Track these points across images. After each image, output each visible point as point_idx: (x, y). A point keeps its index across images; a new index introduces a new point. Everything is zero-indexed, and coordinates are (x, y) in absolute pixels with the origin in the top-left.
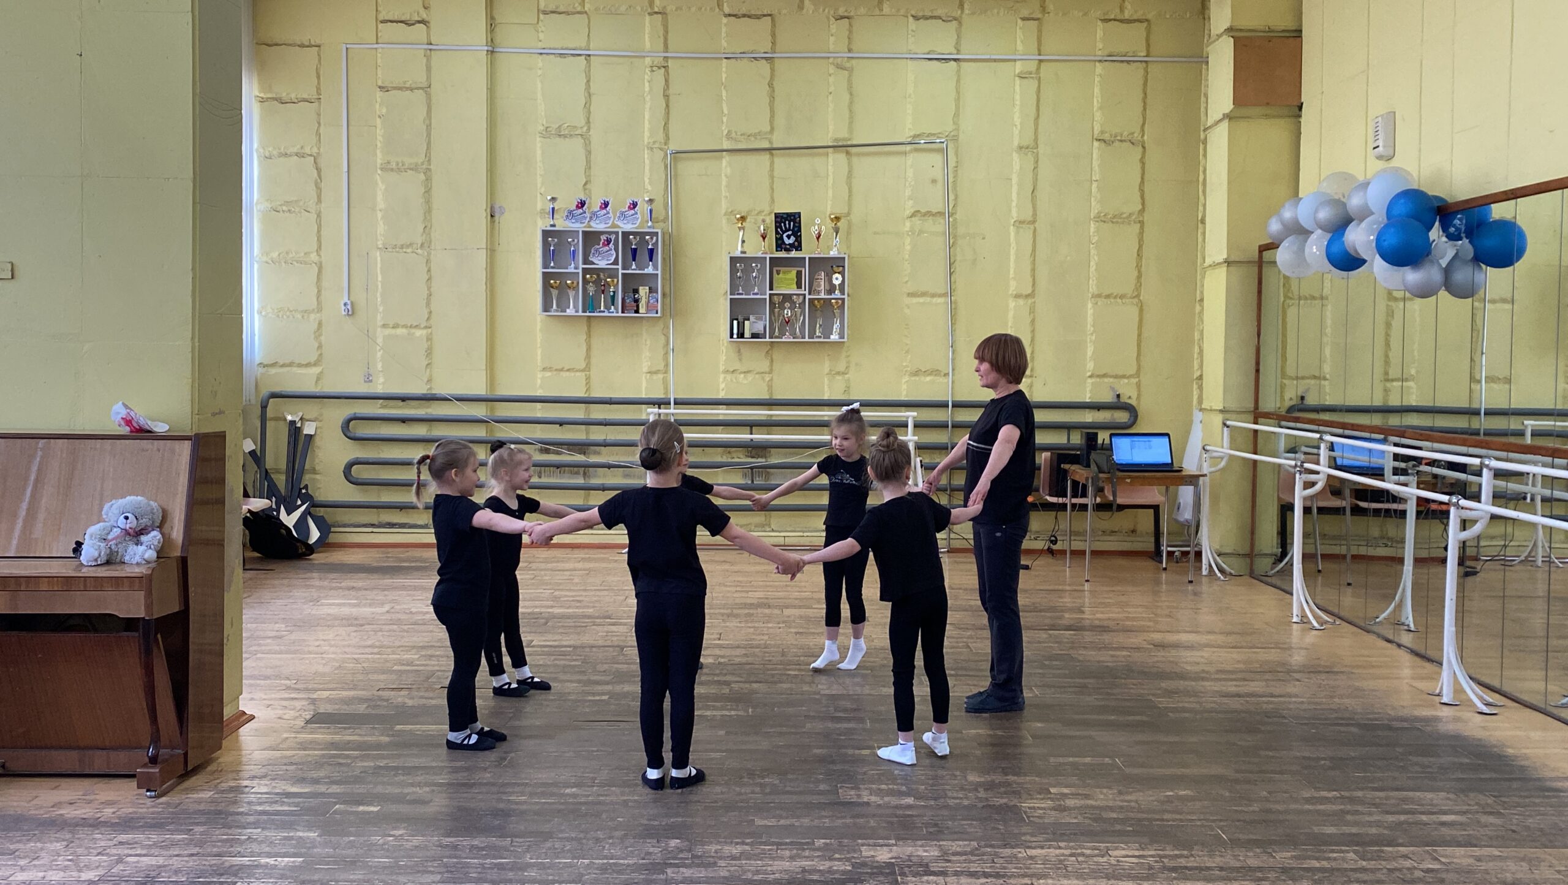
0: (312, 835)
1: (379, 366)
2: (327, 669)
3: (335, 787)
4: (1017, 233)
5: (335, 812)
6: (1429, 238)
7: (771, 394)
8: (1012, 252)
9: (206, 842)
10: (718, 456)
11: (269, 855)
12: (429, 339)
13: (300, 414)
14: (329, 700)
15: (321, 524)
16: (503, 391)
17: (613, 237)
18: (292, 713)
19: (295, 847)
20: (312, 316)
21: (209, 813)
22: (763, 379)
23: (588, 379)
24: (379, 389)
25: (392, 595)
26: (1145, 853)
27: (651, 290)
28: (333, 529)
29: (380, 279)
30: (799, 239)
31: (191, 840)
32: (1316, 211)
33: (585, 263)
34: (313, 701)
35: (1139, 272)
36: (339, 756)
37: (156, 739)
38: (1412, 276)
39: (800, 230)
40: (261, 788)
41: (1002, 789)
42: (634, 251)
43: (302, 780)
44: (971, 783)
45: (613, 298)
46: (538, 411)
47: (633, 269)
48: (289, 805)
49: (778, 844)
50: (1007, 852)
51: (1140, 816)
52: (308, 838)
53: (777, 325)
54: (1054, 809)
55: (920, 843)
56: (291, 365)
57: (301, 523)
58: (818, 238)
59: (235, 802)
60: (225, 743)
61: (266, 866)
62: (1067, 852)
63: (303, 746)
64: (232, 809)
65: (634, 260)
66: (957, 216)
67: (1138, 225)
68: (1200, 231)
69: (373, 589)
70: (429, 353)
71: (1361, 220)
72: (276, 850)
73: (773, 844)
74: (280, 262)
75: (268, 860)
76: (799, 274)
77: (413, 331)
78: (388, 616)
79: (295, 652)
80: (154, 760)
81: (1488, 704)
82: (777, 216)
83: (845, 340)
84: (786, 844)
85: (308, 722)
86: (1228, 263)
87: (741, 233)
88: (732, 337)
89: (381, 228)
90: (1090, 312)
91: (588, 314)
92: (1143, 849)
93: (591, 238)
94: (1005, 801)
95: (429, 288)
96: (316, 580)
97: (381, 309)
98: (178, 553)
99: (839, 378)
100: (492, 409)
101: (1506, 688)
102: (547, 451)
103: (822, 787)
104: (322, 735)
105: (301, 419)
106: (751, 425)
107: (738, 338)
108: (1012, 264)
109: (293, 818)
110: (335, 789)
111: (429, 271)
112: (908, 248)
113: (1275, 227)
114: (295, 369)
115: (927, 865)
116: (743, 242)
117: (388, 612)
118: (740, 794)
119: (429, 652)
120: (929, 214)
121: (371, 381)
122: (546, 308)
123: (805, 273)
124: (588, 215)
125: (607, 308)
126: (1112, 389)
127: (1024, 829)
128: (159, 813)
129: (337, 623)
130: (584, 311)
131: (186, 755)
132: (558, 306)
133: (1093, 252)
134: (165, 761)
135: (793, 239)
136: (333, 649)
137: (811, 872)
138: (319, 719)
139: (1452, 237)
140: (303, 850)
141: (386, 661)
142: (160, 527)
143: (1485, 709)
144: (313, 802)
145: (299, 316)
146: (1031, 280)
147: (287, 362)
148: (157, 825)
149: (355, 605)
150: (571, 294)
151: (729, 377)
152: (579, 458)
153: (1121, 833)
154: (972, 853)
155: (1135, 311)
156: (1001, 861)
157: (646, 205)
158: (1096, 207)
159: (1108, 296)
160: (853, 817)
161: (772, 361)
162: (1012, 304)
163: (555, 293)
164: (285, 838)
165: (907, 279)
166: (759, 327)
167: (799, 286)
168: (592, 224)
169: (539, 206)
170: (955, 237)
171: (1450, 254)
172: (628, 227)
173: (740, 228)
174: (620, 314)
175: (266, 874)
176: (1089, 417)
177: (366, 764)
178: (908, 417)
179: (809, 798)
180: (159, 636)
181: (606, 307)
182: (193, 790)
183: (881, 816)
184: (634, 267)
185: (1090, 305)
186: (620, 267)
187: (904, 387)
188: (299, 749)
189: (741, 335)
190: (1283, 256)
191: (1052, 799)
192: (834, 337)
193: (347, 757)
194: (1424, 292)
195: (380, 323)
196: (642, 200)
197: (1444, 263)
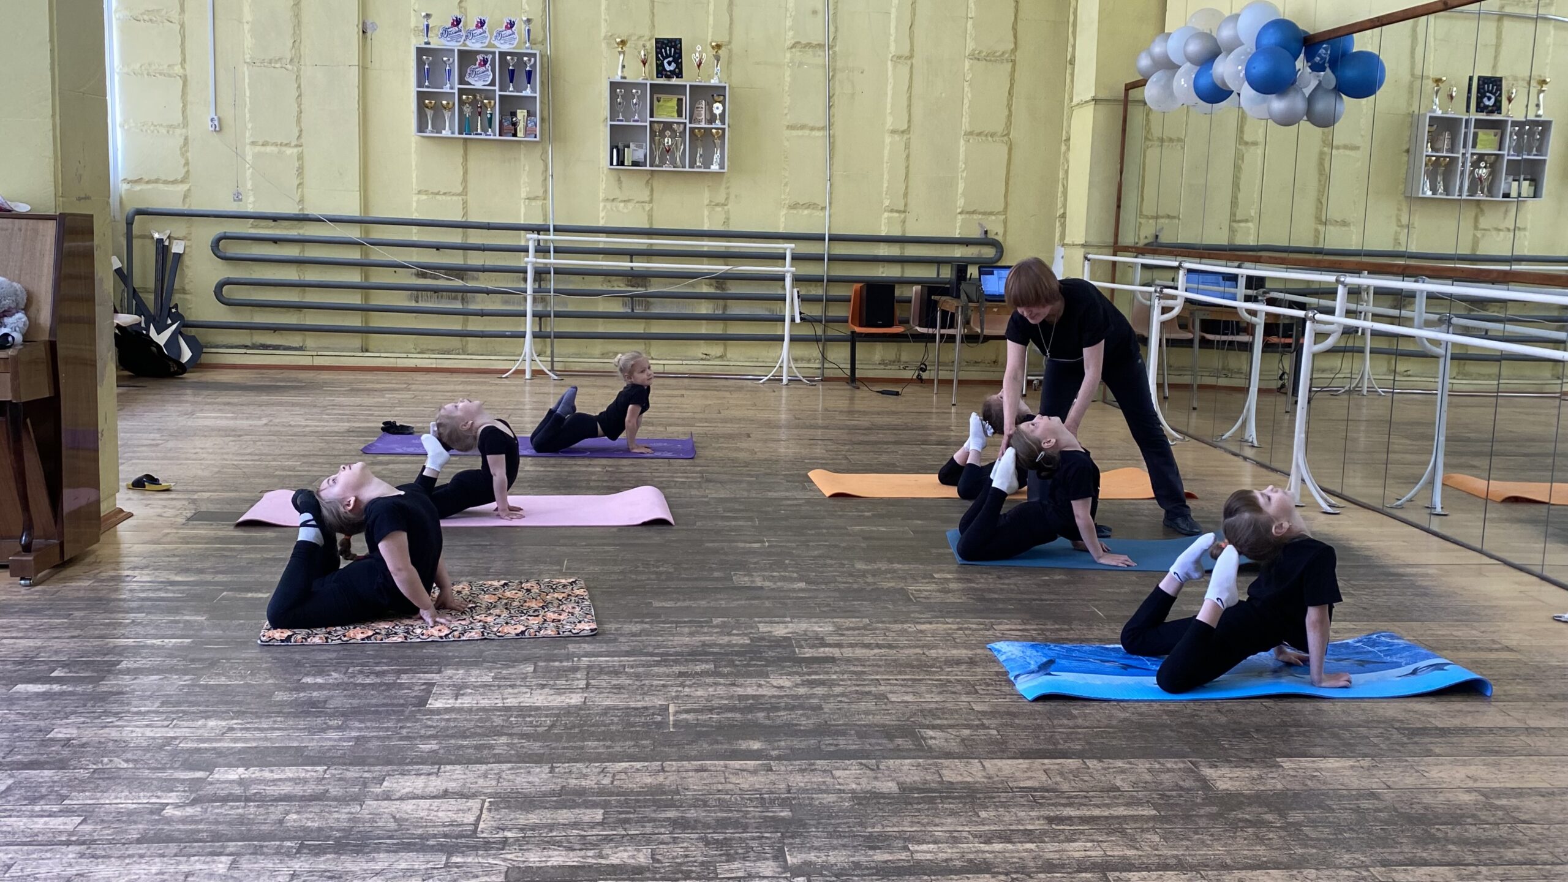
0: (200, 618)
1: (249, 185)
2: (206, 473)
3: (221, 576)
4: (895, 67)
5: (223, 598)
6: (1295, 66)
7: (651, 223)
8: (890, 87)
9: (87, 626)
10: (597, 284)
11: (155, 637)
12: (300, 157)
13: (168, 232)
14: (209, 500)
15: (192, 343)
16: (376, 213)
17: (490, 57)
18: (170, 512)
19: (182, 629)
20: (178, 131)
21: (89, 599)
22: (643, 208)
23: (465, 203)
24: (250, 206)
25: (269, 410)
26: (1027, 627)
27: (529, 114)
28: (205, 350)
29: (248, 94)
30: (679, 66)
31: (71, 624)
32: (1186, 45)
33: (460, 83)
34: (194, 501)
35: (1010, 111)
36: (224, 549)
37: (28, 527)
38: (1278, 104)
39: (681, 57)
40: (143, 577)
41: (889, 576)
42: (512, 72)
43: (187, 571)
44: (859, 570)
45: (490, 120)
46: (414, 234)
47: (511, 92)
48: (174, 592)
49: (677, 622)
50: (898, 627)
51: (1019, 596)
52: (196, 621)
53: (657, 154)
54: (939, 591)
55: (814, 620)
56: (156, 181)
57: (172, 341)
58: (699, 66)
59: (116, 590)
60: (102, 538)
61: (152, 646)
62: (955, 627)
63: (185, 540)
64: (114, 596)
65: (512, 81)
66: (837, 49)
67: (1010, 64)
68: (1068, 71)
69: (248, 405)
70: (300, 171)
71: (1230, 51)
72: (162, 632)
73: (672, 622)
74: (142, 74)
75: (154, 641)
76: (680, 101)
77: (284, 149)
78: (267, 429)
79: (172, 459)
80: (27, 548)
81: (1331, 506)
82: (657, 41)
83: (726, 170)
84: (685, 622)
85: (188, 519)
86: (1096, 100)
87: (621, 57)
88: (612, 164)
89: (248, 41)
90: (962, 149)
91: (464, 136)
92: (1025, 624)
93: (467, 57)
94: (892, 584)
95: (299, 106)
96: (189, 395)
97: (249, 126)
98: (46, 337)
99: (719, 209)
100: (367, 232)
101: (1347, 492)
102: (424, 276)
103: (716, 574)
104: (203, 531)
105: (169, 237)
106: (632, 254)
107: (618, 165)
108: (889, 99)
109: (179, 604)
110: (220, 578)
111: (299, 87)
112: (788, 79)
113: (1144, 62)
114: (161, 186)
115: (822, 638)
116: (623, 67)
117: (266, 424)
118: (636, 580)
119: (311, 460)
120: (809, 45)
121: (241, 200)
122: (421, 128)
123: (687, 100)
124: (463, 33)
125: (485, 131)
126: (980, 225)
127: (913, 608)
128: (35, 600)
129: (214, 433)
130: (460, 133)
131: (62, 545)
132: (433, 127)
133: (966, 89)
134: (39, 550)
135: (673, 66)
136: (212, 456)
137: (710, 646)
138: (199, 517)
139: (1316, 68)
140: (191, 632)
141: (267, 467)
142: (26, 310)
143: (1330, 510)
144: (199, 589)
145: (163, 131)
146: (907, 116)
147: (154, 178)
148: (32, 611)
149: (232, 418)
150: (447, 114)
151: (609, 205)
152: (458, 283)
153: (1003, 611)
154: (865, 628)
155: (1005, 149)
156: (894, 634)
157: (523, 26)
158: (971, 45)
159: (979, 134)
160: (747, 599)
161: (652, 190)
162: (888, 139)
163: (430, 113)
164: (172, 622)
165: (786, 111)
166: (639, 155)
167: (680, 115)
168: (468, 42)
169: (413, 25)
170: (834, 70)
171: (1313, 84)
172: (506, 48)
173: (620, 53)
174: (498, 137)
175: (153, 654)
176: (958, 252)
177: (252, 556)
178: (785, 249)
179: (703, 584)
180: (28, 420)
181: (482, 130)
182: (71, 579)
183: (775, 598)
184: (511, 89)
185: (962, 142)
186: (497, 88)
187: (783, 219)
188: (181, 543)
189: (621, 163)
190: (1150, 92)
191: (936, 583)
192: (715, 167)
193: (231, 550)
194: (1287, 120)
195: (248, 141)
196: (520, 19)
197: (1307, 91)
